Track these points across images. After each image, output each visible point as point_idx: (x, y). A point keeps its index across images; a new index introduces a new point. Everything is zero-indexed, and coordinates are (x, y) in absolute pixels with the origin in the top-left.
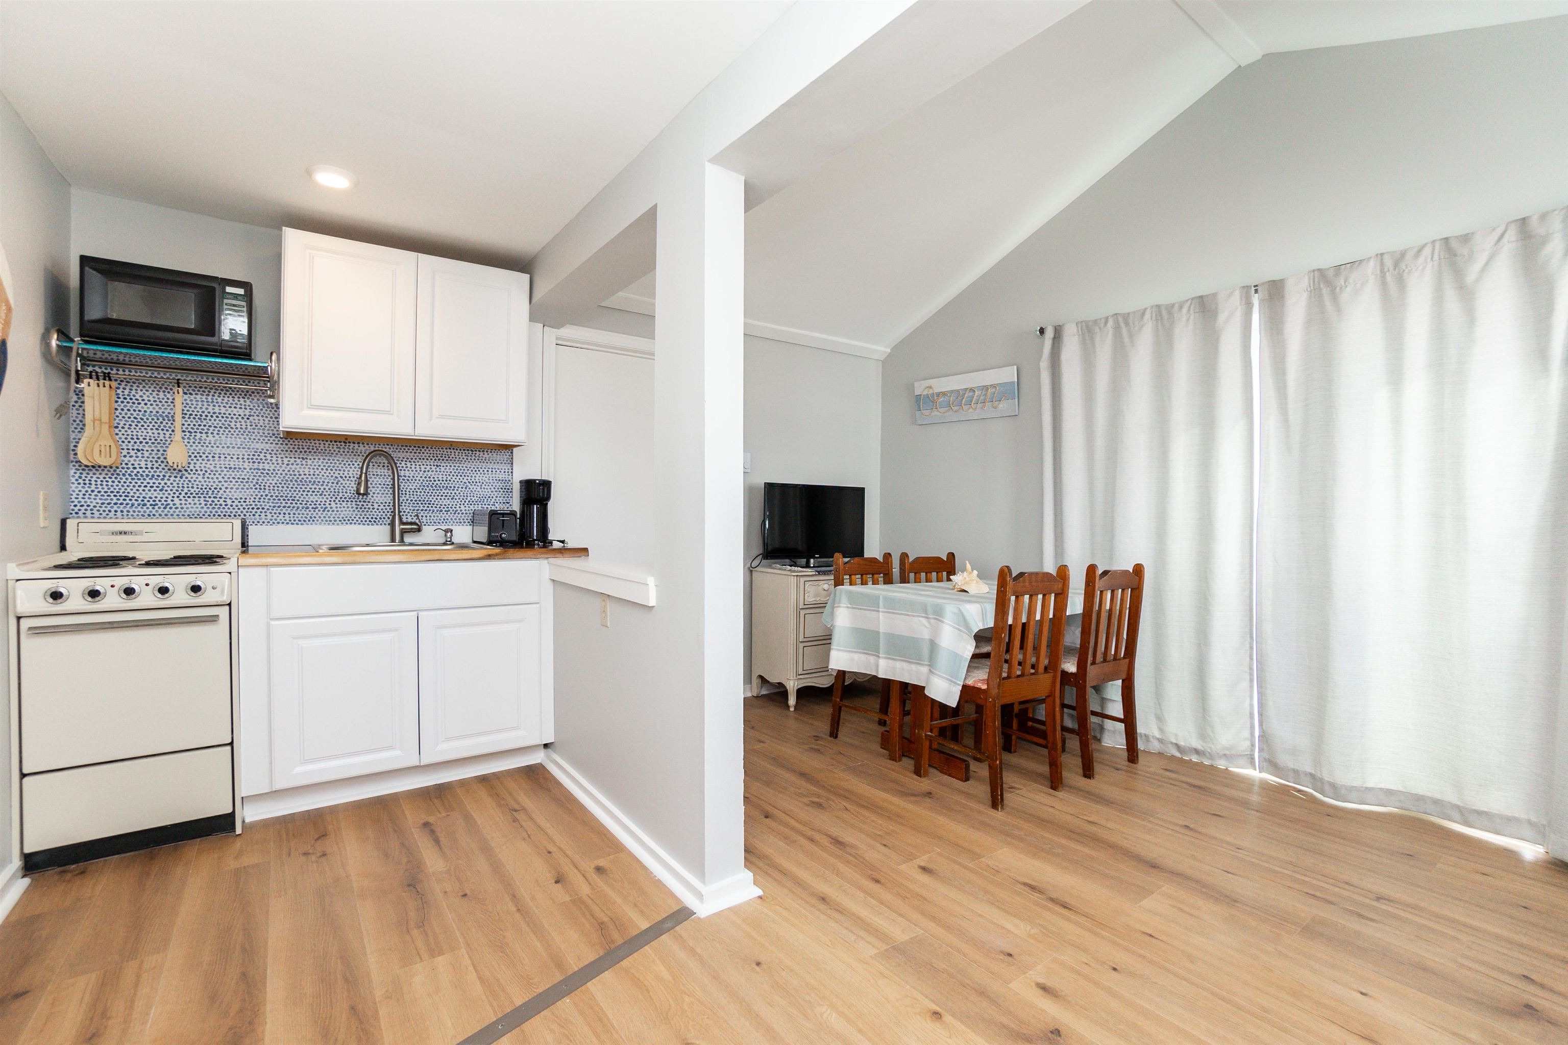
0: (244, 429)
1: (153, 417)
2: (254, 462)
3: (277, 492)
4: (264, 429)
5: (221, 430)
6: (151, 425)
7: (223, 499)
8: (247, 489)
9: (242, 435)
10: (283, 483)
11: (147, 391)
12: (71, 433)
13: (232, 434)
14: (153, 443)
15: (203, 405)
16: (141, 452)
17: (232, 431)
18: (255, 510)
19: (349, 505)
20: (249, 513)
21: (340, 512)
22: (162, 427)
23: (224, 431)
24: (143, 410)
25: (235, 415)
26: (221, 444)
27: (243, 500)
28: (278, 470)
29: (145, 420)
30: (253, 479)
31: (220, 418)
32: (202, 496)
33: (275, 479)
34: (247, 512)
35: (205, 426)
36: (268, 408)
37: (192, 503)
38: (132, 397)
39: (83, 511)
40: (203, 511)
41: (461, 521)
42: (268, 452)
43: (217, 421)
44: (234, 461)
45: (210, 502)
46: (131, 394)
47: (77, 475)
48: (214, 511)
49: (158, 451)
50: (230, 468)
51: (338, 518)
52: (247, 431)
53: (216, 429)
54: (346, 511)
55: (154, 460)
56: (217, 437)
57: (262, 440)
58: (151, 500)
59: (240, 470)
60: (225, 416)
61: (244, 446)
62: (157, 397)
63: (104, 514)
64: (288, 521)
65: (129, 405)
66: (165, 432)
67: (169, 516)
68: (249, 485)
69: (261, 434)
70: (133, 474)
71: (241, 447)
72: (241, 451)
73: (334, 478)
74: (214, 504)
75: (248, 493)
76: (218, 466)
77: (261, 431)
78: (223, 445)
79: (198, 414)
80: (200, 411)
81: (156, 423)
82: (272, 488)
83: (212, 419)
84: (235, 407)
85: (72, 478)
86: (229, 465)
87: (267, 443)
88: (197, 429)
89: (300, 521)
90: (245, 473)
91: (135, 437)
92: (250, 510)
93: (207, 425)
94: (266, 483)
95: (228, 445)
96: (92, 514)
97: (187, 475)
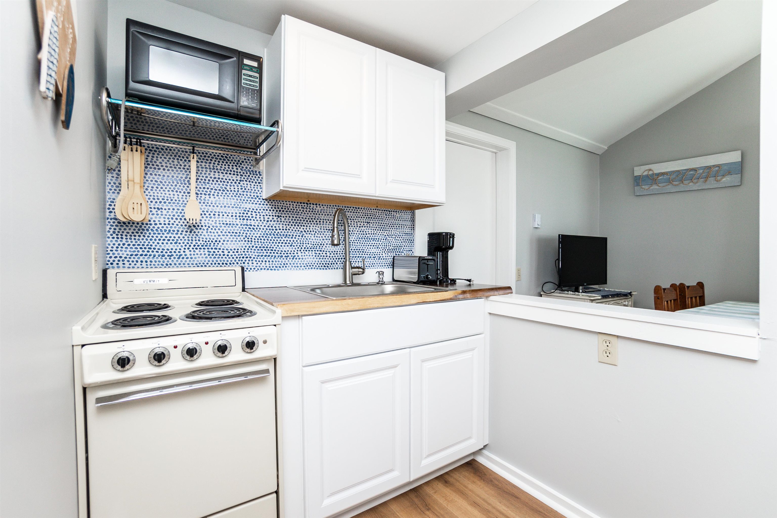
0: (236, 192)
1: (169, 181)
2: (243, 219)
3: (260, 244)
4: (250, 192)
5: (220, 192)
6: (168, 187)
7: (222, 250)
8: (239, 241)
9: (235, 196)
10: (264, 236)
11: (165, 158)
12: (107, 193)
13: (228, 196)
14: (169, 203)
15: (206, 171)
16: (161, 210)
17: (228, 193)
18: (245, 259)
19: (310, 254)
20: (240, 262)
21: (304, 260)
22: (176, 189)
23: (222, 193)
24: (162, 175)
25: (230, 180)
26: (220, 204)
27: (236, 250)
28: (261, 226)
29: (164, 183)
30: (243, 233)
31: (219, 182)
32: (206, 248)
33: (259, 233)
34: (239, 260)
35: (208, 188)
36: (254, 174)
37: (199, 253)
38: (153, 163)
39: (117, 262)
40: (207, 260)
41: (383, 265)
42: (254, 211)
43: (217, 185)
44: (230, 218)
45: (212, 253)
46: (153, 161)
47: (112, 231)
48: (215, 260)
49: (174, 209)
50: (227, 224)
51: (303, 264)
52: (238, 193)
53: (216, 192)
54: (308, 258)
55: (170, 217)
56: (217, 198)
57: (249, 201)
58: (168, 252)
59: (234, 226)
60: (222, 181)
61: (236, 206)
62: (172, 163)
63: (133, 264)
64: (268, 267)
65: (151, 170)
66: (178, 193)
67: (182, 265)
68: (240, 239)
69: (249, 196)
70: (154, 229)
71: (235, 206)
72: (235, 210)
73: (300, 232)
74: (215, 254)
75: (239, 245)
76: (218, 222)
77: (249, 194)
78: (221, 205)
79: (203, 178)
80: (205, 176)
81: (172, 185)
82: (256, 240)
83: (214, 183)
84: (230, 174)
85: (107, 233)
86: (226, 221)
87: (253, 203)
88: (203, 191)
89: (276, 267)
90: (237, 228)
91: (156, 198)
92: (241, 259)
93: (210, 188)
94: (252, 236)
95: (225, 205)
96: (124, 264)
97: (195, 230)
